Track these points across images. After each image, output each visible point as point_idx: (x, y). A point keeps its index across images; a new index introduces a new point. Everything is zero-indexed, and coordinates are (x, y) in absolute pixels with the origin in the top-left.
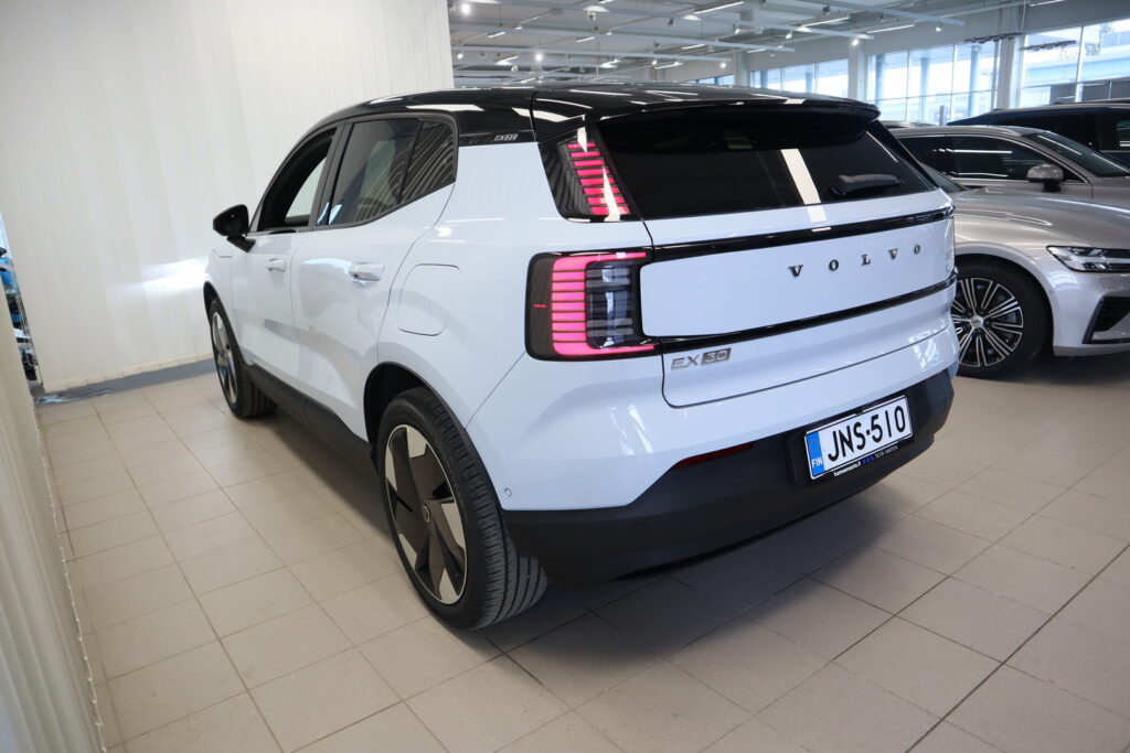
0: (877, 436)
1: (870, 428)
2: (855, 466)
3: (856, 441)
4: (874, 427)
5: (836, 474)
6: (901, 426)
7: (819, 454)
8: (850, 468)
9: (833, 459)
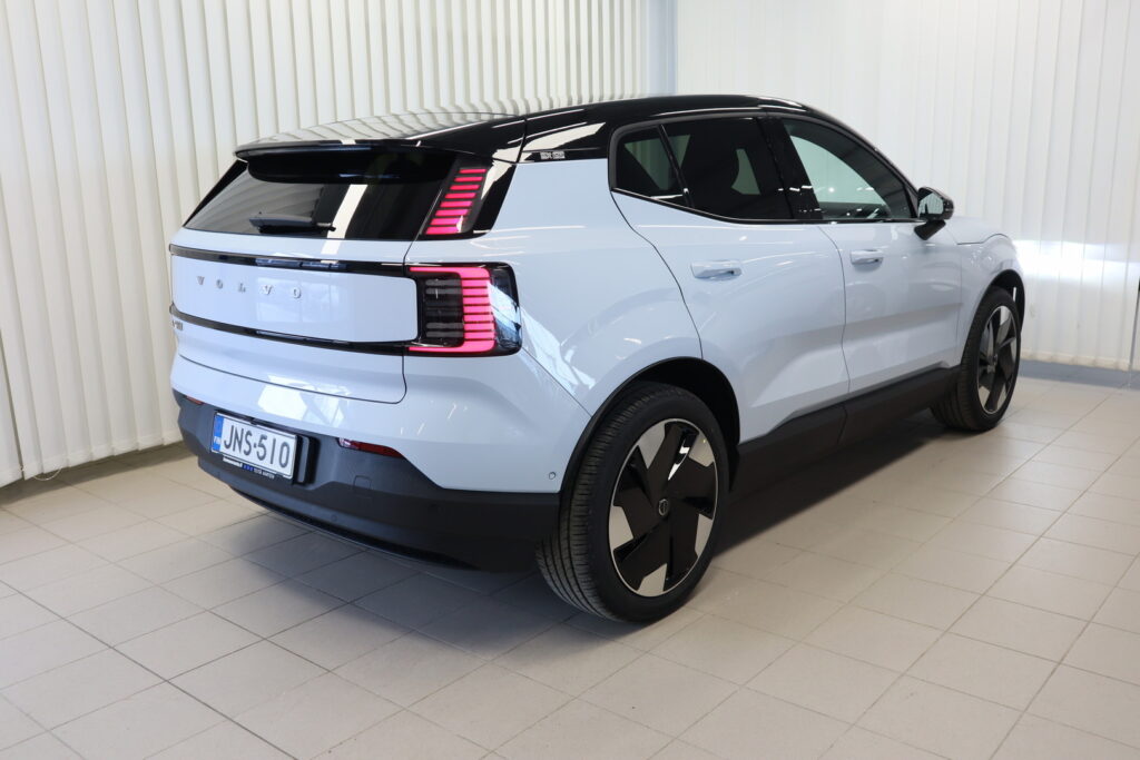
0: (261, 454)
1: (257, 443)
2: (237, 464)
3: (245, 447)
4: (262, 446)
5: (225, 460)
6: (283, 461)
7: (220, 435)
8: (235, 464)
9: (228, 447)
